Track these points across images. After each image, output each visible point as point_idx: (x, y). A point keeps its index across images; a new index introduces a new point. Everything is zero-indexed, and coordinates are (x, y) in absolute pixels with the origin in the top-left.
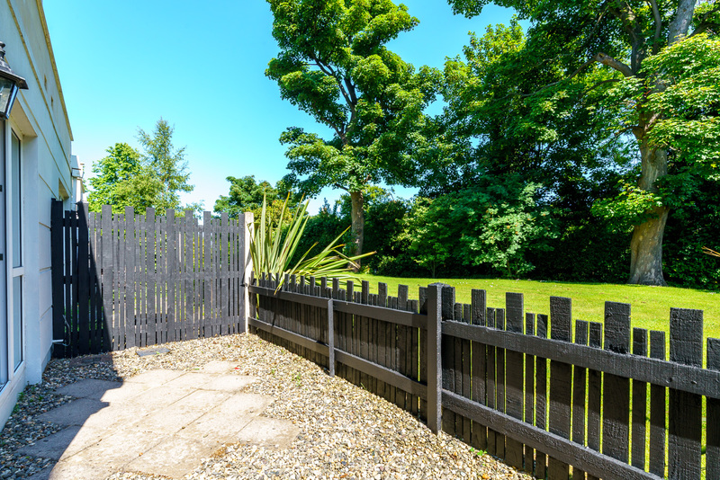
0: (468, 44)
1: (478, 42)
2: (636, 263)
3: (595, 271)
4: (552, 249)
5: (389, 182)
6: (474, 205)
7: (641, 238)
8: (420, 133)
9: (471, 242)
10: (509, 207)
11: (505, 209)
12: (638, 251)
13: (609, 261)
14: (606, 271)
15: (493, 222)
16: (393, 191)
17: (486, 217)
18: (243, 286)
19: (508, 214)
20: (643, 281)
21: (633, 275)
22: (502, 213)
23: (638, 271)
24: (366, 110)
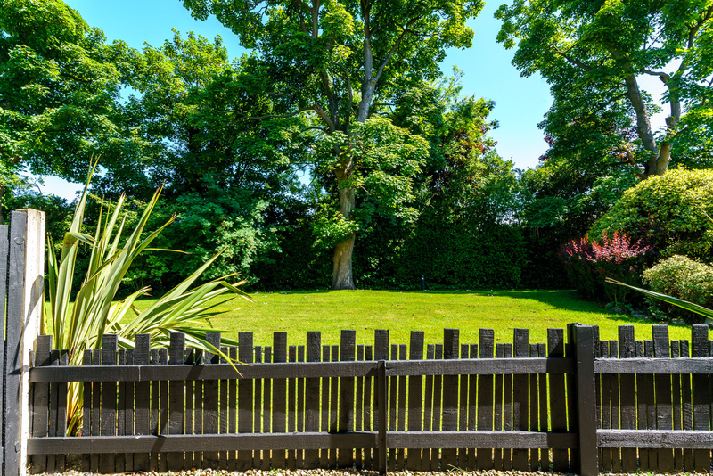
0: (171, 40)
1: (183, 44)
2: (338, 272)
3: (289, 279)
4: (274, 261)
5: (37, 169)
6: (207, 216)
7: (341, 254)
8: (109, 118)
9: (204, 254)
10: (243, 222)
11: (239, 223)
12: (339, 264)
13: (301, 271)
14: (297, 279)
15: (228, 235)
16: (41, 181)
17: (219, 229)
18: (19, 372)
19: (240, 228)
20: (342, 287)
21: (336, 282)
22: (236, 226)
23: (339, 279)
24: (33, 63)
